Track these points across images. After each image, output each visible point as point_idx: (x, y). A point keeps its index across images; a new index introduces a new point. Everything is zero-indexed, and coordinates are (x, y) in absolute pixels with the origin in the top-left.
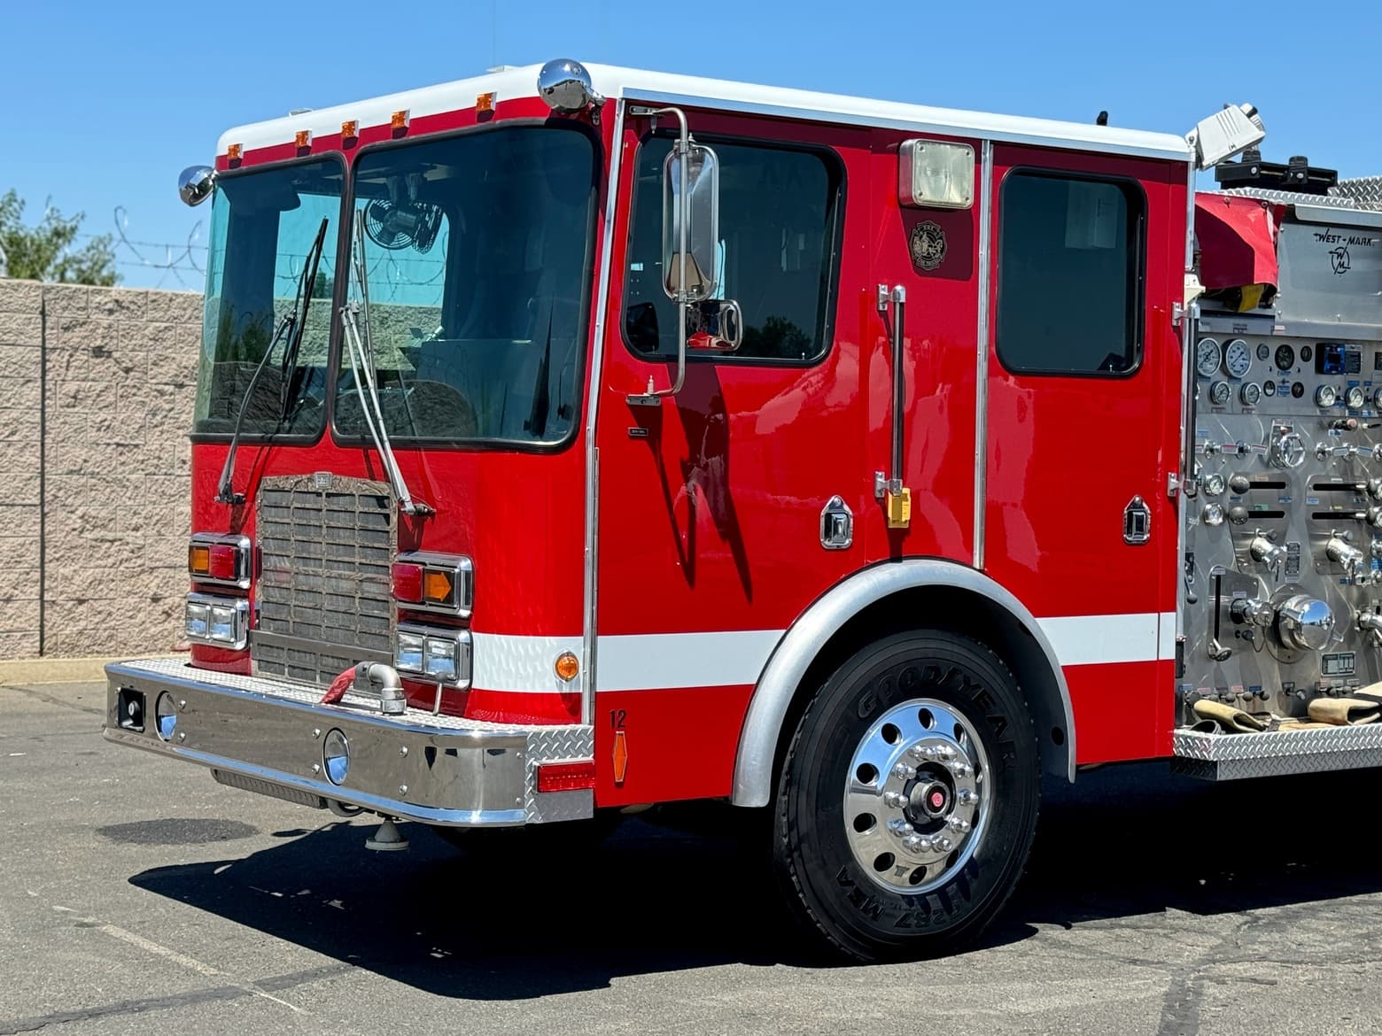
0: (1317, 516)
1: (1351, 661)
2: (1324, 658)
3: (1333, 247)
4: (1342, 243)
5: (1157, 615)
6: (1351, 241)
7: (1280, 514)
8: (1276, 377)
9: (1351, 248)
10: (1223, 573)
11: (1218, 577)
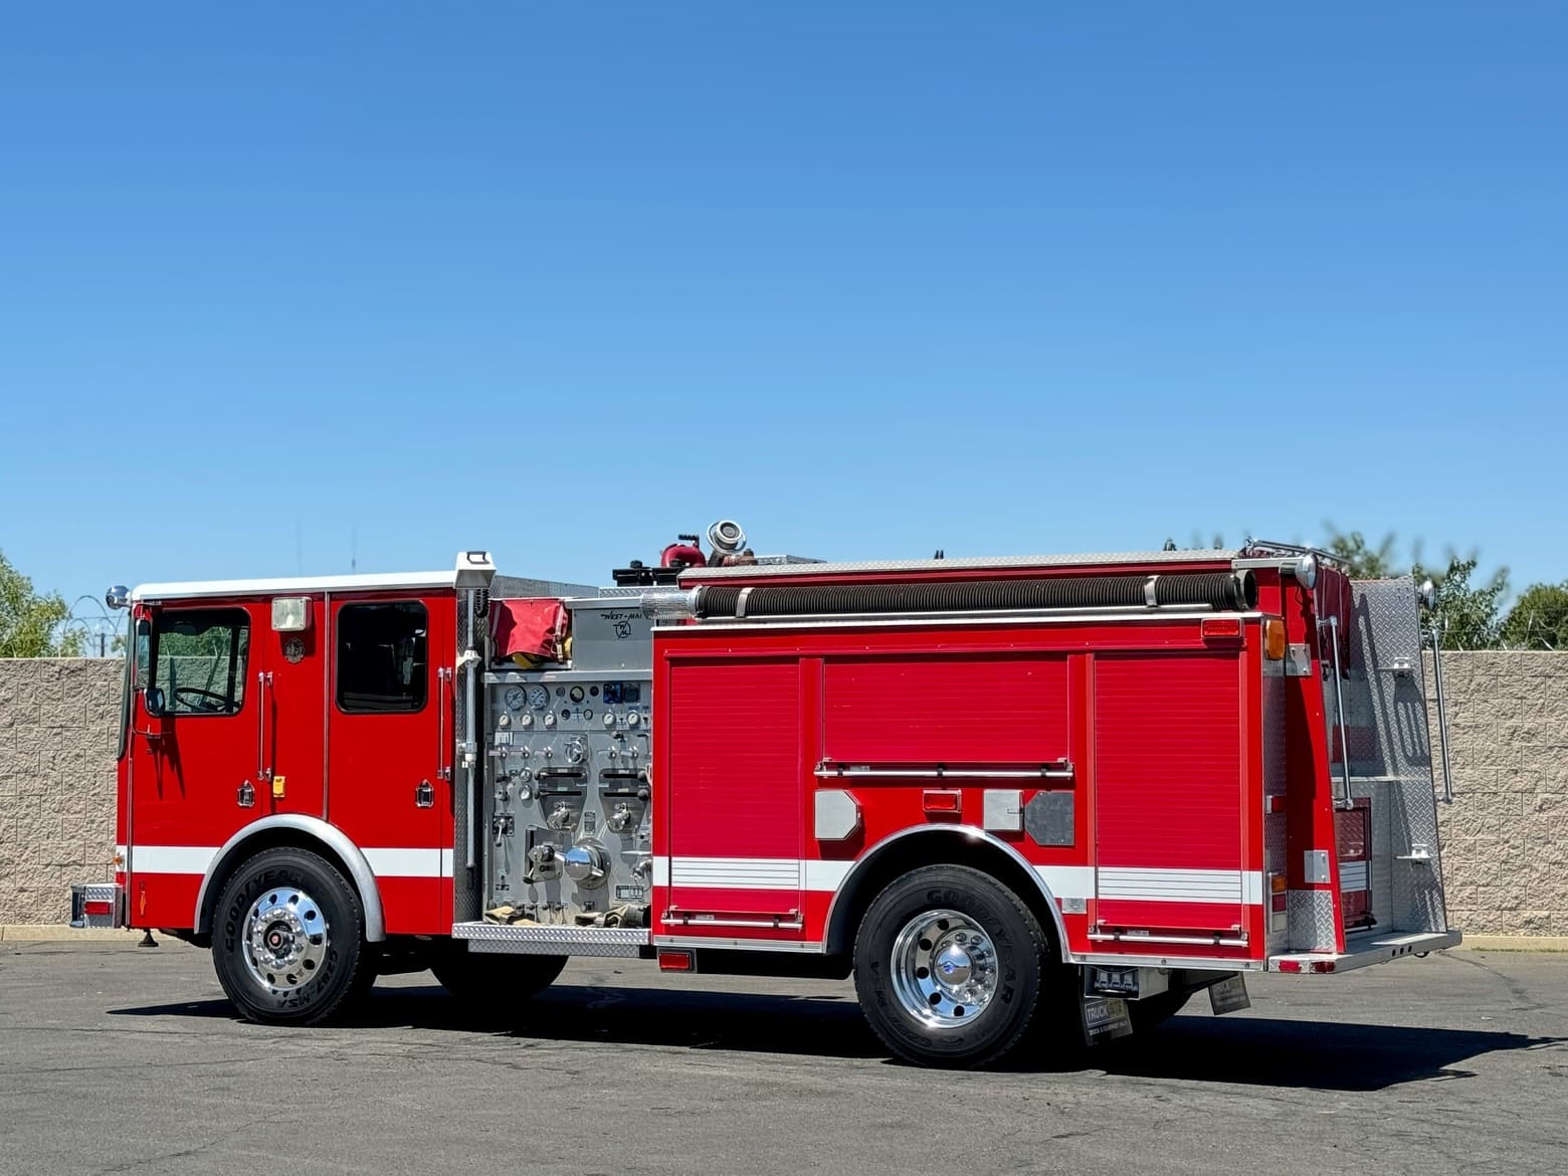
0: (607, 795)
1: (641, 892)
2: (618, 888)
3: (616, 622)
4: (623, 619)
5: (439, 850)
6: (632, 616)
7: (579, 793)
8: (571, 707)
9: (631, 621)
10: (535, 829)
11: (532, 832)
